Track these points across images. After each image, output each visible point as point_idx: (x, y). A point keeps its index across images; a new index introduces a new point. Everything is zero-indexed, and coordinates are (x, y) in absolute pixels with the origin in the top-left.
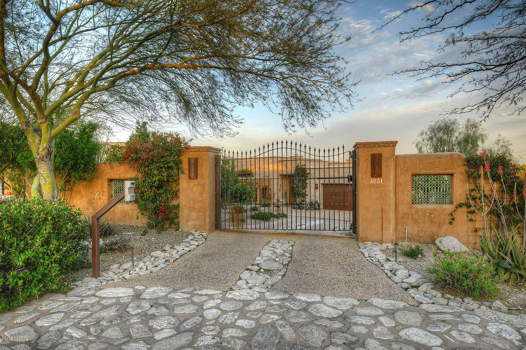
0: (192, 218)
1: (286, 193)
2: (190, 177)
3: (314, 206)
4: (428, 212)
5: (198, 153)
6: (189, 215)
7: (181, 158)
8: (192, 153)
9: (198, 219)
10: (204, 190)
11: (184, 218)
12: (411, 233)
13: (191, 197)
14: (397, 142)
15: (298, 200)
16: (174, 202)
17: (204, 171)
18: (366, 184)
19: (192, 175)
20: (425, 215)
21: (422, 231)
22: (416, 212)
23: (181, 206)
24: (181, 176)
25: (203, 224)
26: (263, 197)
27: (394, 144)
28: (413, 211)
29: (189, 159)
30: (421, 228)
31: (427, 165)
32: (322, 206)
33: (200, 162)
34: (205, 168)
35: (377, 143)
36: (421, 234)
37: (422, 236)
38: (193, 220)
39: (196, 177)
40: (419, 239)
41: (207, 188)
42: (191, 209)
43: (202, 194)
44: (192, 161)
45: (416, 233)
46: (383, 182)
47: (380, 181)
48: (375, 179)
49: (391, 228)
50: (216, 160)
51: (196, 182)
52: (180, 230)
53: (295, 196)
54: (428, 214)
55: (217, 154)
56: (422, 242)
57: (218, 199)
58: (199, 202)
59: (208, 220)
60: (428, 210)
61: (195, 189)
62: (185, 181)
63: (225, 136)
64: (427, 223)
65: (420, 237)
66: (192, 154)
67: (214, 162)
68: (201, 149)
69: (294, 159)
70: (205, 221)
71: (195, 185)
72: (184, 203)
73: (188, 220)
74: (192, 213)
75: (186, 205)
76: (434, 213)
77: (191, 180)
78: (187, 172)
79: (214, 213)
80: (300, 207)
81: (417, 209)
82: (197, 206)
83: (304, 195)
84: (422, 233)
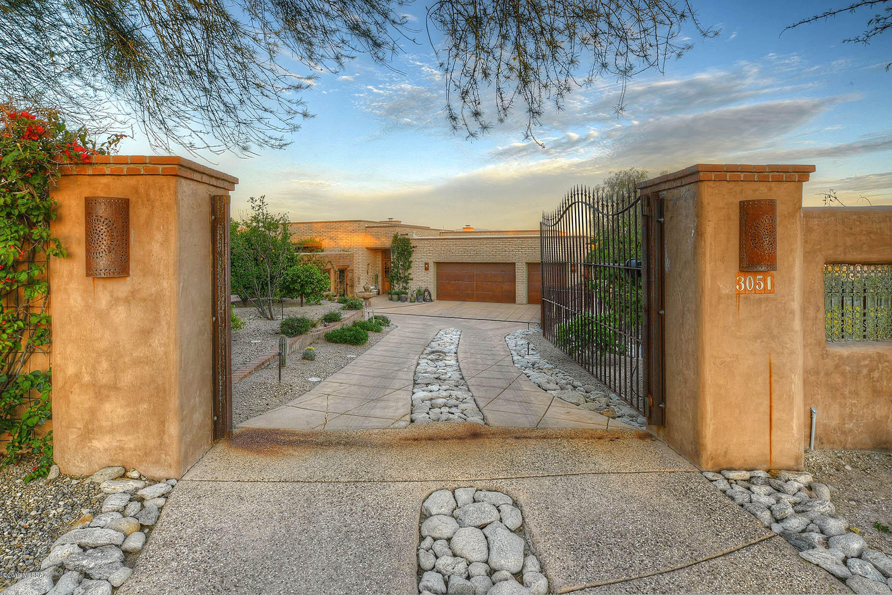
0: (104, 424)
1: (377, 276)
2: (90, 271)
3: (422, 296)
4: (866, 366)
5: (133, 181)
6: (92, 412)
7: (57, 198)
8: (104, 180)
9: (132, 425)
10: (157, 321)
11: (69, 426)
12: (825, 425)
13: (103, 345)
14: (812, 168)
15: (398, 287)
16: (38, 362)
17: (156, 248)
18: (725, 291)
19: (103, 262)
20: (859, 372)
21: (851, 416)
22: (837, 366)
23: (58, 380)
24: (60, 268)
25: (152, 442)
26: (340, 282)
27: (803, 173)
28: (830, 363)
29: (90, 204)
30: (848, 410)
31: (863, 238)
32: (434, 297)
33: (139, 214)
34: (159, 236)
36: (849, 426)
37: (851, 431)
38: (111, 431)
39: (122, 269)
40: (843, 438)
41: (169, 312)
42: (101, 392)
43: (146, 333)
44: (102, 211)
45: (835, 423)
46: (773, 285)
47: (765, 284)
48: (750, 278)
49: (795, 420)
50: (213, 212)
51: (122, 288)
52: (52, 475)
53: (392, 281)
54: (865, 371)
55: (220, 192)
56: (848, 446)
57: (221, 341)
58: (137, 362)
59: (173, 429)
60: (864, 359)
61: (120, 314)
62: (72, 286)
64: (862, 393)
65: (844, 433)
66: (107, 186)
67: (207, 218)
68: (141, 167)
69: (391, 224)
71: (117, 300)
72: (71, 370)
73: (88, 433)
74: (108, 407)
75: (78, 376)
76: (880, 366)
77: (99, 284)
78: (80, 251)
80: (401, 297)
81: (841, 357)
82: (127, 378)
83: (406, 280)
84: (851, 421)
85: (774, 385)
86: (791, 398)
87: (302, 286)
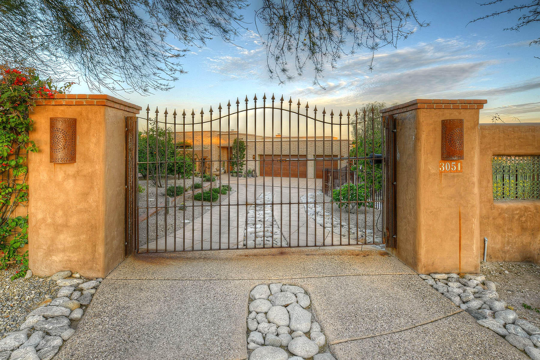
0: (60, 246)
2: (52, 159)
4: (517, 214)
5: (79, 108)
6: (53, 240)
7: (34, 118)
8: (62, 108)
9: (76, 248)
10: (92, 187)
11: (38, 248)
12: (493, 248)
13: (59, 201)
14: (485, 102)
15: (236, 169)
16: (21, 212)
17: (92, 146)
18: (433, 171)
19: (60, 154)
20: (513, 218)
21: (508, 243)
22: (500, 214)
23: (32, 222)
24: (34, 158)
25: (88, 257)
26: (202, 166)
27: (480, 104)
28: (496, 213)
29: (53, 122)
30: (506, 239)
31: (516, 141)
32: (258, 174)
33: (81, 128)
34: (94, 140)
35: (454, 102)
36: (507, 248)
37: (508, 251)
38: (64, 251)
39: (72, 158)
40: (503, 255)
41: (99, 183)
43: (85, 195)
44: (60, 125)
45: (498, 246)
46: (461, 168)
47: (457, 167)
48: (448, 163)
49: (475, 245)
50: (127, 126)
51: (71, 169)
52: (28, 276)
53: (233, 165)
54: (517, 217)
55: (131, 115)
56: (507, 259)
57: (130, 199)
58: (80, 211)
59: (101, 249)
60: (516, 209)
61: (70, 184)
62: (42, 168)
63: (151, 90)
64: (515, 229)
65: (504, 252)
66: (63, 111)
67: (123, 130)
68: (84, 100)
70: (94, 251)
71: (69, 175)
72: (40, 216)
73: (50, 252)
74: (62, 237)
75: (44, 219)
76: (526, 214)
77: (58, 167)
78: (46, 148)
79: (122, 228)
80: (238, 174)
81: (502, 209)
82: (73, 221)
83: (242, 164)
84: (508, 245)
85: (462, 225)
86: (472, 232)
87: (179, 168)
